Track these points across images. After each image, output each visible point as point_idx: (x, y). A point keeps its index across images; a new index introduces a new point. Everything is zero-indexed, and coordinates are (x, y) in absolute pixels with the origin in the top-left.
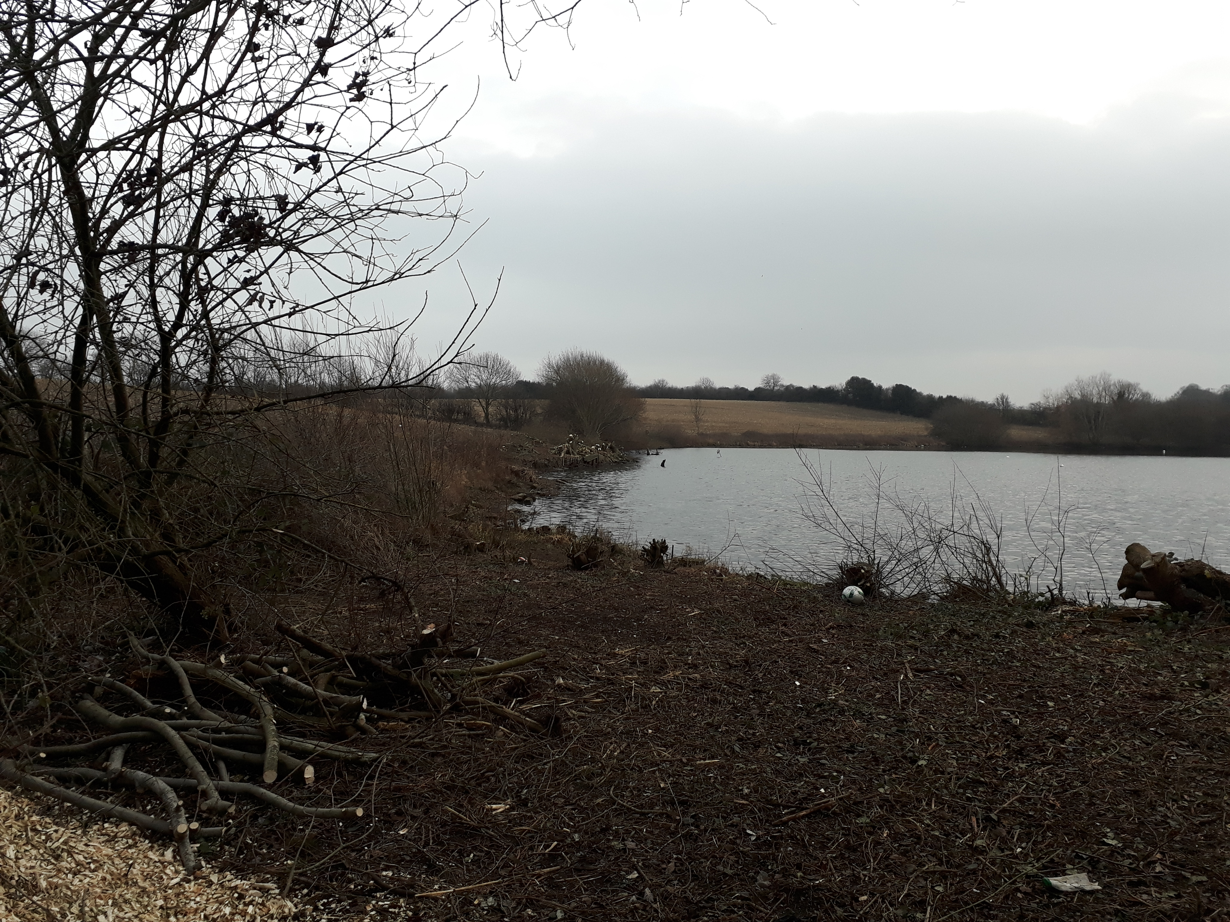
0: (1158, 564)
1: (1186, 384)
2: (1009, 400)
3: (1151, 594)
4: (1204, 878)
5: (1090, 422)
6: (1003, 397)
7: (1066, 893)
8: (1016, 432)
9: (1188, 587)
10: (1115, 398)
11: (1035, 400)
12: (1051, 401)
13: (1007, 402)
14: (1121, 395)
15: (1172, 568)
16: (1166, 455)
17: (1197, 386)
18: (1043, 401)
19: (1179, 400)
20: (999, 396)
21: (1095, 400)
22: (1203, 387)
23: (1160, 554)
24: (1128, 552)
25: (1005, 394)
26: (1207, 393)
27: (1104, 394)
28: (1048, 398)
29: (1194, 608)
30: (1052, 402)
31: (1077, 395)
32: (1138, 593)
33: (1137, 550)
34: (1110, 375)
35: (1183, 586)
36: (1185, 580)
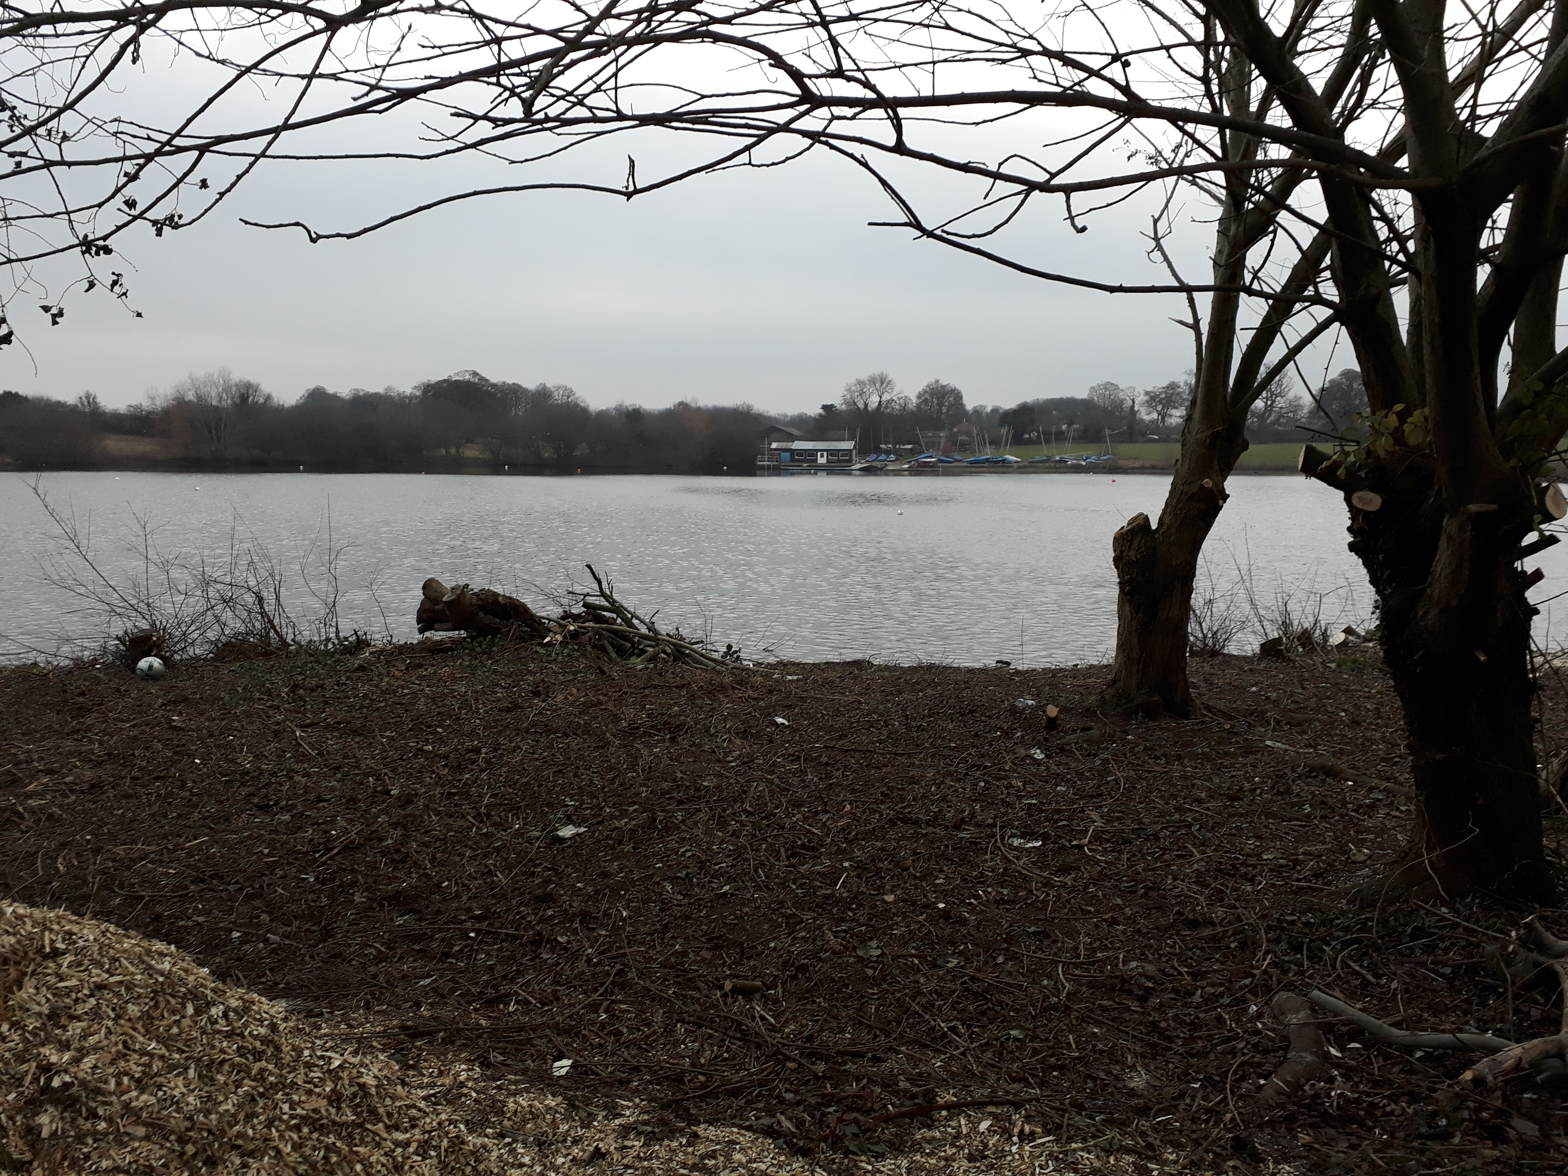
0: (459, 596)
1: (312, 386)
2: (99, 400)
3: (449, 625)
4: (636, 807)
5: (210, 432)
6: (88, 396)
7: (570, 839)
8: (115, 444)
9: (485, 614)
10: (238, 401)
11: (134, 402)
12: (158, 403)
13: (95, 403)
14: (244, 398)
15: (471, 599)
16: (305, 471)
17: (323, 388)
18: (146, 404)
19: (304, 404)
20: (82, 394)
21: (214, 403)
22: (331, 390)
23: (458, 587)
24: (425, 587)
25: (92, 391)
26: (334, 397)
27: (225, 396)
28: (153, 399)
29: (494, 632)
30: (160, 404)
31: (191, 396)
32: (436, 626)
33: (434, 584)
34: (230, 373)
35: (481, 614)
36: (481, 608)
